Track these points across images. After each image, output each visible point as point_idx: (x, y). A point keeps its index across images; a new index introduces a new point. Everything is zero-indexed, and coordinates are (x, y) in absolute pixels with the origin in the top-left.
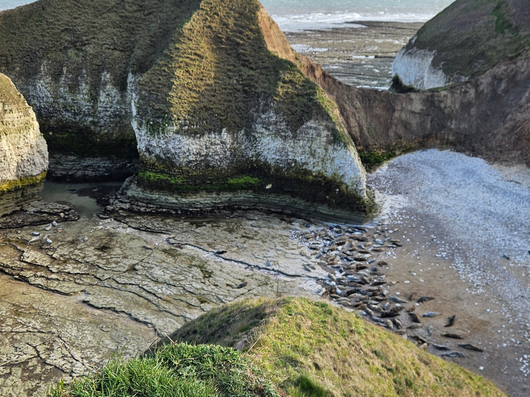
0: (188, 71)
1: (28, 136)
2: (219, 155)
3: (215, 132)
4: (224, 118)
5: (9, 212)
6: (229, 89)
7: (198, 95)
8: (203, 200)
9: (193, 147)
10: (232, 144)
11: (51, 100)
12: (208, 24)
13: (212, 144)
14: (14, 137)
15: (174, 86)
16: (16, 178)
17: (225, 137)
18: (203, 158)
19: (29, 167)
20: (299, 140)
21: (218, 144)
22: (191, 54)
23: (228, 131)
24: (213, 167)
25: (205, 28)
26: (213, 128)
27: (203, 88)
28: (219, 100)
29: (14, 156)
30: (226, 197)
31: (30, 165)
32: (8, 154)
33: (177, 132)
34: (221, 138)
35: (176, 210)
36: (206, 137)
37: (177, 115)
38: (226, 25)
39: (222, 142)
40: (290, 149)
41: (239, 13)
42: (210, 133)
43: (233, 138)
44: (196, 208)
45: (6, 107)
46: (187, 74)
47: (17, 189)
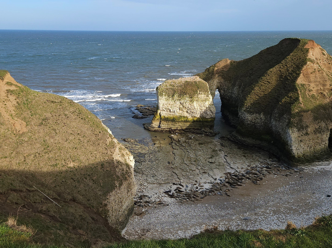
0: (260, 88)
1: (205, 103)
2: (259, 124)
3: (258, 113)
4: (264, 108)
5: (196, 128)
6: (273, 97)
7: (259, 98)
8: (249, 141)
9: (249, 118)
10: (265, 120)
11: (237, 95)
12: (280, 69)
13: (257, 118)
14: (200, 103)
15: (251, 93)
16: (200, 117)
17: (262, 116)
18: (253, 124)
19: (205, 115)
20: (280, 122)
21: (259, 119)
22: (265, 81)
23: (264, 114)
24: (257, 128)
25: (278, 71)
26: (258, 111)
27: (262, 95)
28: (266, 101)
29: (199, 109)
30: (258, 142)
31: (205, 114)
32: (196, 107)
33: (244, 111)
34: (260, 116)
35: (240, 143)
36: (254, 115)
37: (247, 104)
38: (288, 70)
39: (261, 119)
40: (278, 126)
41: (296, 66)
42: (256, 114)
43: (265, 118)
44: (246, 143)
45: (200, 92)
46: (259, 89)
47: (200, 121)
